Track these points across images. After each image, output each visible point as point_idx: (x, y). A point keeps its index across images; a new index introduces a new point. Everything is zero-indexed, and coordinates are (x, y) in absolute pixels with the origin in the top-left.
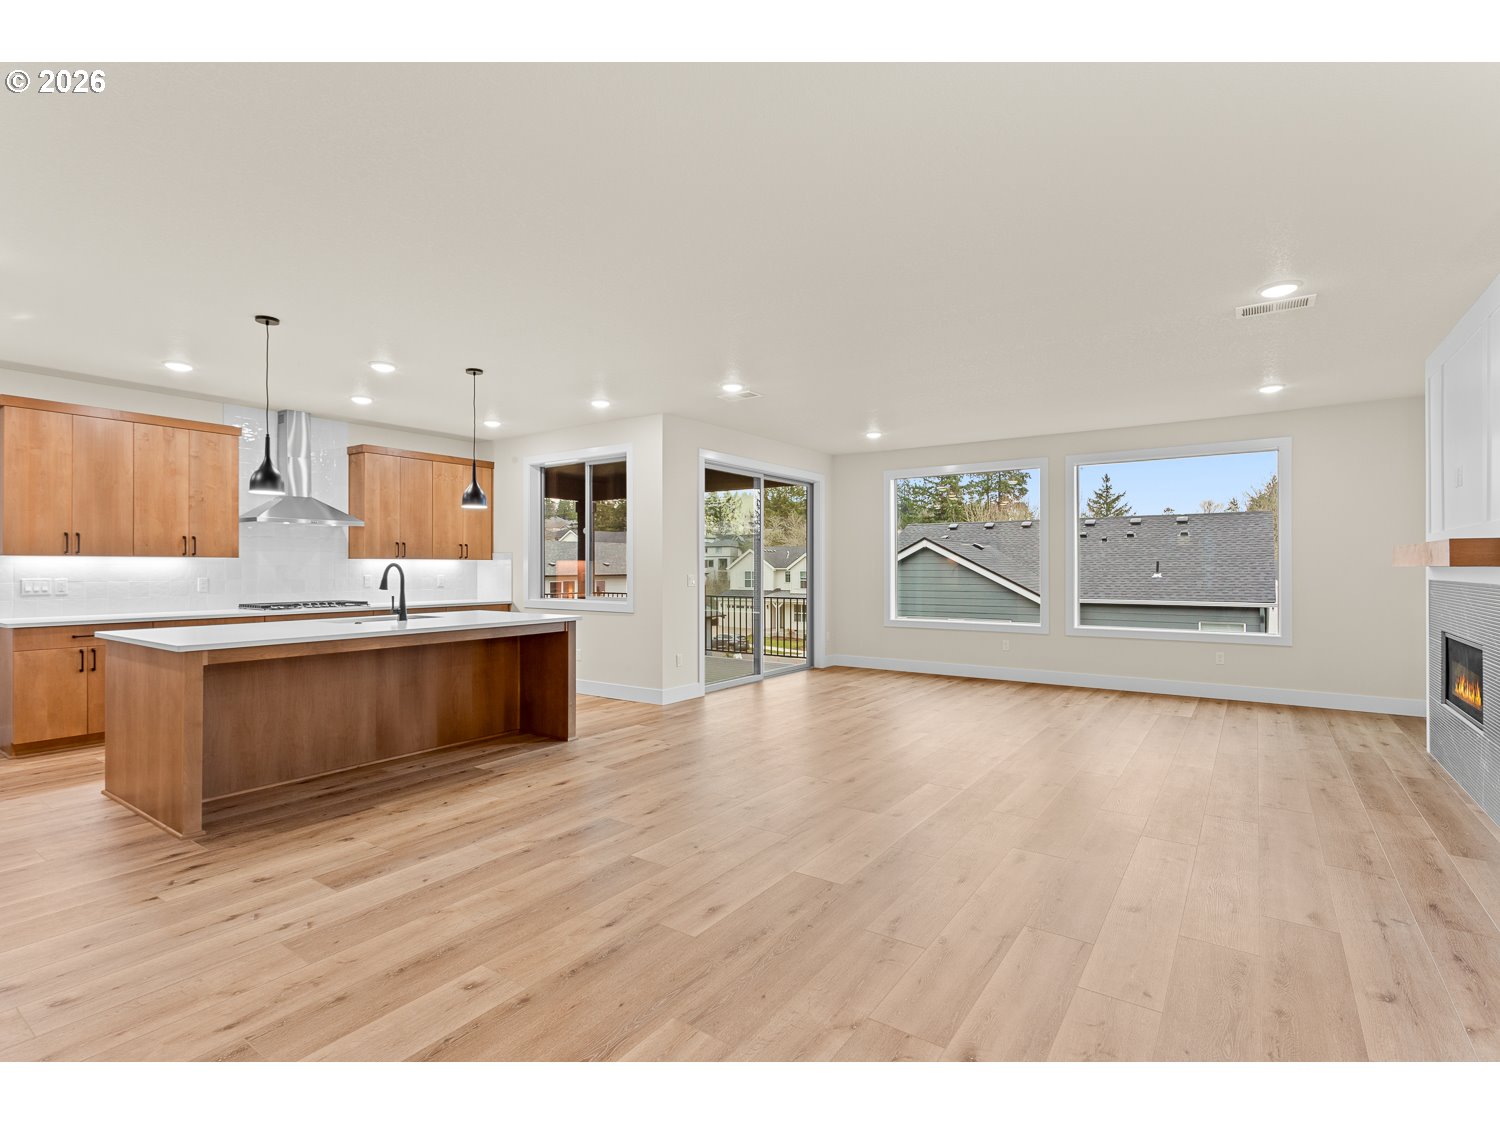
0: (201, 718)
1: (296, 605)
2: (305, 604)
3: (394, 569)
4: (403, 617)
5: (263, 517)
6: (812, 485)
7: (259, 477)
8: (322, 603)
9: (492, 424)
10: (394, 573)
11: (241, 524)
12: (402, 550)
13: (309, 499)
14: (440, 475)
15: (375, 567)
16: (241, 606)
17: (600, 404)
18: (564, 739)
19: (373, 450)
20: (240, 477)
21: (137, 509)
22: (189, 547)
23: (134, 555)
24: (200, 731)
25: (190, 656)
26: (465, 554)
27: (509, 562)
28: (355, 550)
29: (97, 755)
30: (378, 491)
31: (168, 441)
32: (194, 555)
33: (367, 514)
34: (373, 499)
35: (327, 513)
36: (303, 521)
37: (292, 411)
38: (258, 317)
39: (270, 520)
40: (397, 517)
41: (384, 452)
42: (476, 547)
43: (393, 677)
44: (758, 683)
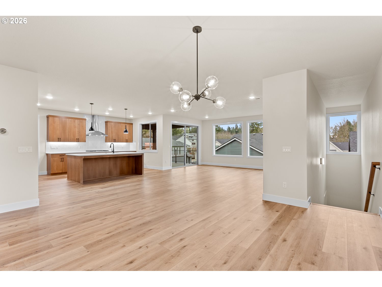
0: (83, 166)
1: (96, 151)
2: (97, 151)
3: (112, 144)
4: (114, 152)
5: (90, 135)
6: (198, 127)
7: (90, 129)
8: (100, 151)
9: (131, 116)
10: (112, 145)
11: (86, 136)
12: (115, 141)
13: (98, 131)
14: (122, 126)
15: (109, 144)
16: (86, 151)
17: (150, 113)
18: (142, 174)
19: (109, 122)
20: (86, 128)
21: (69, 134)
22: (78, 140)
23: (69, 142)
24: (83, 168)
25: (81, 157)
26: (127, 142)
27: (136, 143)
28: (106, 141)
29: (66, 176)
30: (110, 130)
31: (74, 122)
32: (78, 142)
33: (108, 134)
34: (110, 131)
35: (101, 134)
36: (97, 135)
37: (95, 115)
38: (90, 104)
39: (91, 135)
40: (114, 134)
41: (112, 122)
42: (129, 140)
43: (112, 162)
44: (185, 167)
